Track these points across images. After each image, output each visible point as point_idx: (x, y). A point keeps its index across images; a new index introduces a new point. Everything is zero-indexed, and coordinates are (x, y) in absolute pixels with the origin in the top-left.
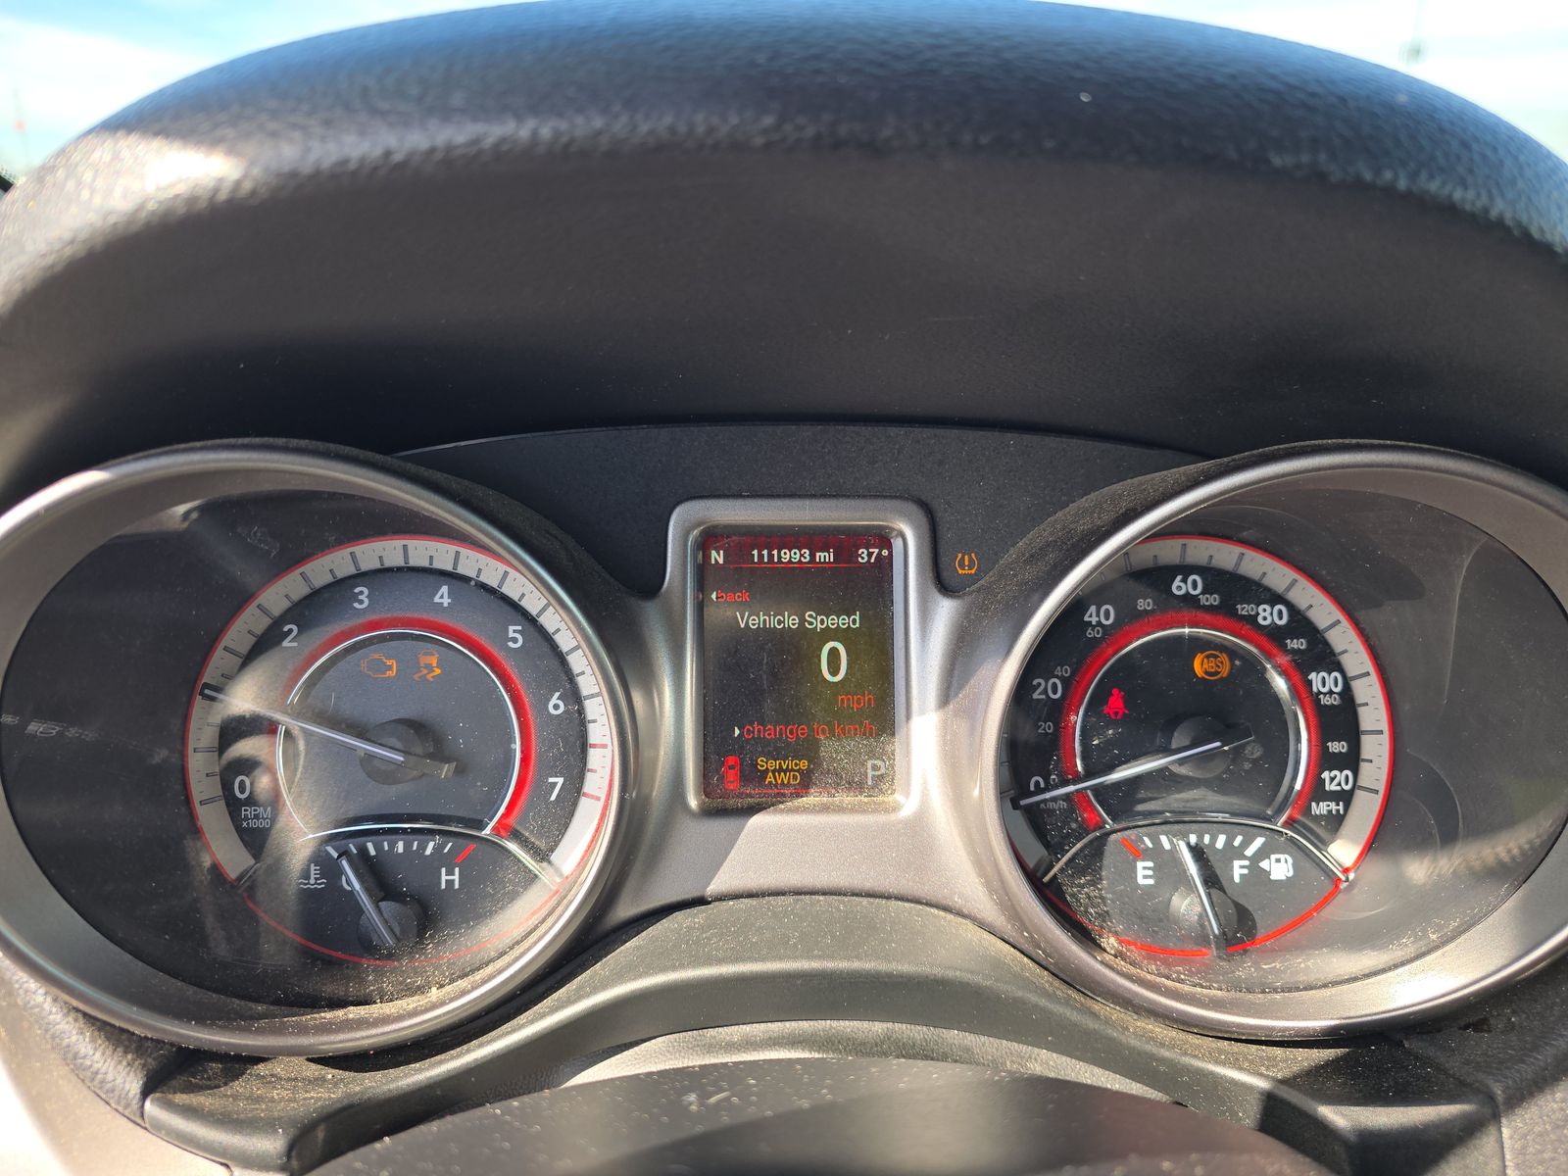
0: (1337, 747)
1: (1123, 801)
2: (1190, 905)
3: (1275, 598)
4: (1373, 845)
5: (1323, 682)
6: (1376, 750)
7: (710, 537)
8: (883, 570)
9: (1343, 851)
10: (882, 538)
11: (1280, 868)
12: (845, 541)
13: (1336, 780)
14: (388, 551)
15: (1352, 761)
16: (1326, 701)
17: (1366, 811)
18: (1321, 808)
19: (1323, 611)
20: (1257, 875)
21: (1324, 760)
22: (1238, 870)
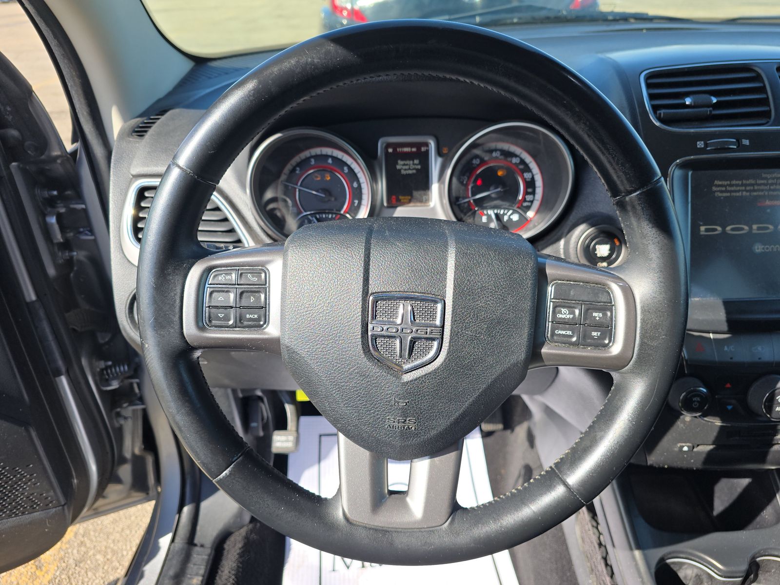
0: (530, 190)
1: (480, 203)
2: (493, 225)
3: (516, 156)
4: (537, 212)
5: (527, 176)
6: (539, 191)
7: (388, 145)
8: (427, 153)
9: (530, 214)
10: (427, 145)
11: (515, 217)
12: (419, 145)
13: (529, 198)
14: (317, 151)
15: (533, 193)
16: (528, 180)
17: (536, 204)
18: (525, 204)
19: (528, 159)
20: (510, 219)
21: (526, 193)
22: (506, 218)
